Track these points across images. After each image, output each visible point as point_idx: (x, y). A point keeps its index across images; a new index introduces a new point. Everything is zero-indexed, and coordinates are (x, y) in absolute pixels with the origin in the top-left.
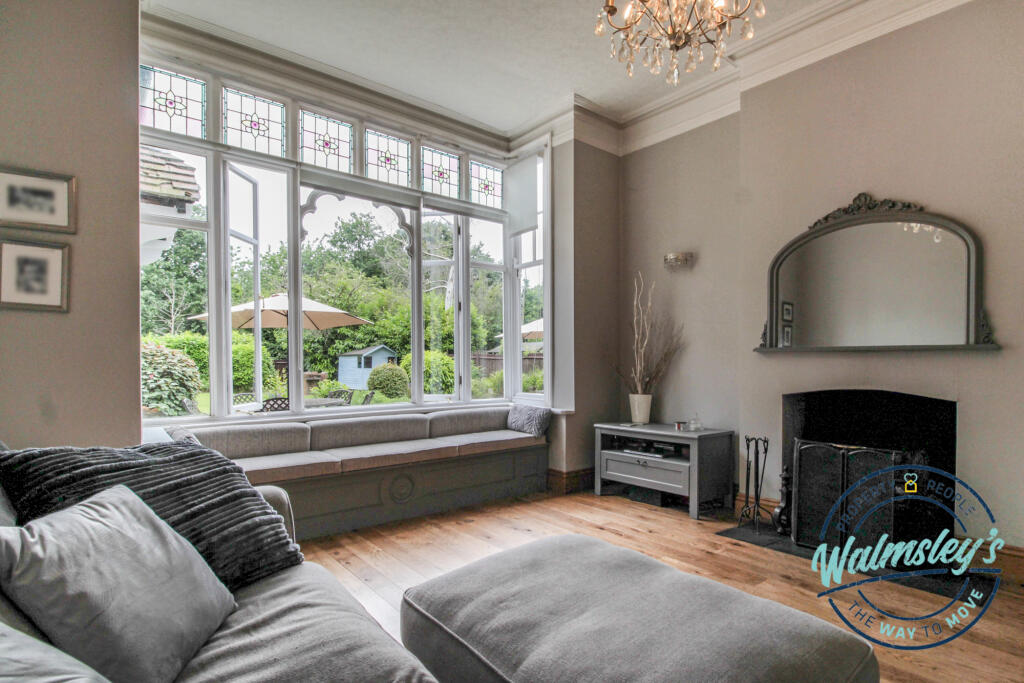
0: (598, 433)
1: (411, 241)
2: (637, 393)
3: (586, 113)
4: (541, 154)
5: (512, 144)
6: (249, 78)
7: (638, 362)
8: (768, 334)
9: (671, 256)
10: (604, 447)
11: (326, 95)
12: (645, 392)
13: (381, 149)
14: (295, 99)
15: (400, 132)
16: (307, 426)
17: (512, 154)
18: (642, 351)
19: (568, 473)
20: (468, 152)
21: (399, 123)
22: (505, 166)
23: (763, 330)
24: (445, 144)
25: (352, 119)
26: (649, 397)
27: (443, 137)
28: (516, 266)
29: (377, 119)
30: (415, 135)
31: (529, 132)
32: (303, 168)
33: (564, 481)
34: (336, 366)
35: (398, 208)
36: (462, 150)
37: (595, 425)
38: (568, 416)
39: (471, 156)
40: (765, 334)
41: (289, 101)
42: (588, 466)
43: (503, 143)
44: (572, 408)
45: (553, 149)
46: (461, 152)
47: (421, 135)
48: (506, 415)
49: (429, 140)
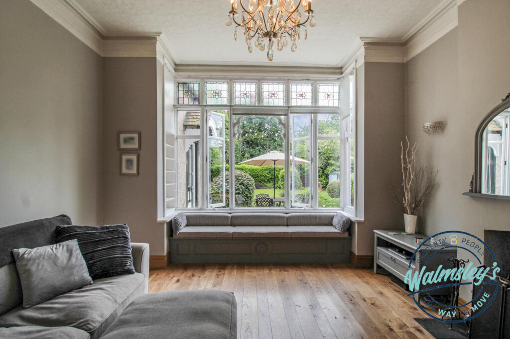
0: (376, 236)
1: (285, 130)
2: (408, 214)
3: (372, 45)
4: (351, 74)
5: (343, 70)
6: (214, 77)
7: (406, 194)
8: (474, 182)
9: (427, 125)
10: (378, 245)
11: (243, 74)
12: (412, 214)
13: (270, 91)
14: (231, 79)
15: (278, 80)
16: (230, 215)
17: (343, 75)
18: (408, 187)
19: (358, 256)
20: (316, 81)
21: (276, 76)
22: (340, 82)
23: (471, 179)
24: (303, 80)
25: (255, 81)
26: (415, 217)
27: (300, 77)
28: (346, 136)
29: (267, 78)
30: (285, 80)
31: (348, 62)
32: (234, 107)
33: (356, 260)
34: (328, 179)
35: (279, 117)
36: (312, 80)
37: (375, 231)
38: (359, 223)
39: (318, 82)
40: (472, 182)
41: (228, 81)
42: (369, 254)
43: (337, 71)
44: (362, 219)
45: (356, 69)
46: (312, 82)
47: (288, 79)
48: (332, 218)
49: (292, 80)
